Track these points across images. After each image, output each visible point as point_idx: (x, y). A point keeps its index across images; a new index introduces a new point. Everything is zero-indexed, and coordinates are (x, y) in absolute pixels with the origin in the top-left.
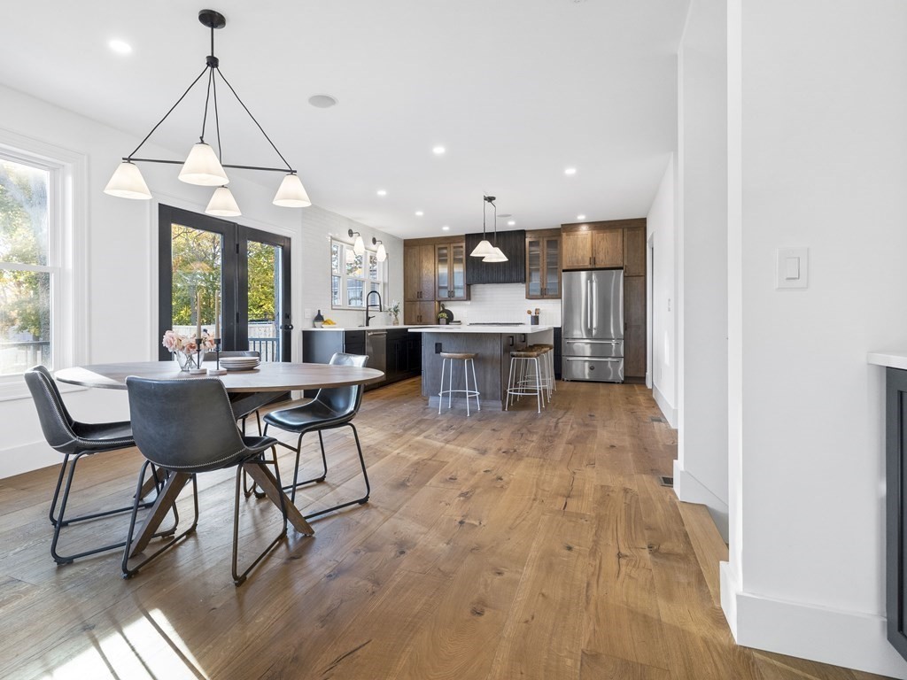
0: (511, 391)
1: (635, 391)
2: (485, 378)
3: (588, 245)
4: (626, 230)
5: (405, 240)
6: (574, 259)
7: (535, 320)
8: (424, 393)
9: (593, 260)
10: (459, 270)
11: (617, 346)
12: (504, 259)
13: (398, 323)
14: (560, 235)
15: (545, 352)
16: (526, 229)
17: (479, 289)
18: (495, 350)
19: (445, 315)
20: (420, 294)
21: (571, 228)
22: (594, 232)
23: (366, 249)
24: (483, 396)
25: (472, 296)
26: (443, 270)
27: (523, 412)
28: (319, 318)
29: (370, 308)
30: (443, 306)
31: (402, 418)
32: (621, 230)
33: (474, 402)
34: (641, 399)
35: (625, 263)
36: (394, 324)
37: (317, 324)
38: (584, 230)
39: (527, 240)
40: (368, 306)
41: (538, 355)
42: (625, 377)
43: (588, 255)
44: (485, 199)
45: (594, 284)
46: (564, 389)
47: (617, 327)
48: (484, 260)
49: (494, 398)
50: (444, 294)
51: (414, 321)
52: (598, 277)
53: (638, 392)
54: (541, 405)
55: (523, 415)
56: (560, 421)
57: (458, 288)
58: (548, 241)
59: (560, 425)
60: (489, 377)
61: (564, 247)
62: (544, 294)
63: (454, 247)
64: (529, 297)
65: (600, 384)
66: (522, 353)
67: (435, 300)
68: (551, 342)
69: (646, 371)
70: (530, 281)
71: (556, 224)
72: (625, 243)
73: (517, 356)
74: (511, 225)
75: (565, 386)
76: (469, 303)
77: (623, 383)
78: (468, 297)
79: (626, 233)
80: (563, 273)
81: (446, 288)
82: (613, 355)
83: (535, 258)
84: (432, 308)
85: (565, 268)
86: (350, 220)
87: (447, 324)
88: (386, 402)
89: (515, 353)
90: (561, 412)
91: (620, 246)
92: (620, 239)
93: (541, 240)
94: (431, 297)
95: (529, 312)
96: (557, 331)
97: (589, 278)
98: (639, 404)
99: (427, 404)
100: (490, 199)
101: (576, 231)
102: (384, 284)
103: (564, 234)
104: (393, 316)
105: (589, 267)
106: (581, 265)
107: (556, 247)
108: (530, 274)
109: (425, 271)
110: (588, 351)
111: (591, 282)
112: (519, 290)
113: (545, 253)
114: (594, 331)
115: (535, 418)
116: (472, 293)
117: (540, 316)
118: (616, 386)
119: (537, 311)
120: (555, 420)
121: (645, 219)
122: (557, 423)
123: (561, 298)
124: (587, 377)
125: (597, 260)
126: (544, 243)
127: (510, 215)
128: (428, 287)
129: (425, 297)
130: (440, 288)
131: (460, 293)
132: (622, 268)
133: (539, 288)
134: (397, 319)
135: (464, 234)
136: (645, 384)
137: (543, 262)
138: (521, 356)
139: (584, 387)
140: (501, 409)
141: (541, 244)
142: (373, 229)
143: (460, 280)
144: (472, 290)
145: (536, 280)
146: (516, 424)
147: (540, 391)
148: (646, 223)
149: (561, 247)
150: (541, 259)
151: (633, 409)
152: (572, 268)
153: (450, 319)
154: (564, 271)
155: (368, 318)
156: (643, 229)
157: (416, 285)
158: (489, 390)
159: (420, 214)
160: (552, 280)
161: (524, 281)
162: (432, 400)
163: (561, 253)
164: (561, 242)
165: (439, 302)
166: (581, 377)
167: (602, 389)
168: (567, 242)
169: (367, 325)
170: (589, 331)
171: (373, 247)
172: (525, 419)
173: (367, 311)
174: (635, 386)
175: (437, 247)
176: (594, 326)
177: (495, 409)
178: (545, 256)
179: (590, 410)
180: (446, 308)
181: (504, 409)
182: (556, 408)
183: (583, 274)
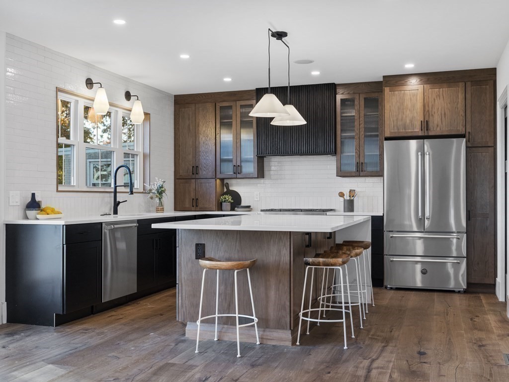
0: (305, 315)
1: (482, 306)
2: (267, 296)
3: (419, 105)
4: (469, 84)
5: (176, 96)
6: (400, 123)
7: (350, 206)
8: (180, 318)
9: (426, 124)
10: (248, 137)
11: (458, 244)
12: (302, 122)
13: (162, 210)
14: (381, 91)
15: (357, 255)
16: (336, 82)
17: (275, 164)
18: (282, 255)
19: (229, 198)
20: (196, 169)
21: (395, 81)
22: (427, 86)
23: (111, 105)
24: (264, 323)
25: (266, 173)
26: (227, 137)
27: (322, 347)
28: (34, 204)
29: (118, 189)
30: (227, 186)
31: (137, 362)
32: (461, 85)
33: (252, 332)
34: (492, 319)
35: (468, 130)
36: (157, 211)
37: (31, 213)
38: (414, 84)
39: (339, 97)
40: (116, 187)
41: (344, 263)
42: (469, 284)
43: (419, 117)
44: (273, 35)
45: (427, 157)
46: (385, 302)
47: (457, 217)
48: (272, 123)
49: (279, 326)
50: (228, 170)
51: (187, 205)
52: (432, 147)
53: (486, 307)
54: (349, 333)
55: (322, 353)
56: (375, 365)
57: (247, 161)
58: (365, 99)
59: (374, 373)
60: (272, 294)
61: (387, 106)
62: (360, 171)
63: (242, 106)
64: (342, 173)
65: (436, 294)
66: (321, 260)
67: (215, 178)
68: (368, 239)
69: (496, 276)
70: (342, 152)
71: (376, 75)
72: (468, 102)
73: (313, 264)
74: (316, 76)
75: (389, 297)
76: (262, 181)
77: (465, 292)
78: (261, 173)
79: (469, 89)
80: (386, 143)
81: (230, 161)
82: (454, 254)
83: (349, 123)
84: (212, 187)
85: (387, 135)
86: (88, 65)
87: (233, 209)
88: (127, 329)
89: (310, 260)
90: (378, 346)
91: (461, 105)
92: (461, 96)
93: (357, 96)
94: (211, 173)
95: (341, 195)
96: (377, 223)
97: (421, 150)
98: (489, 331)
99: (184, 334)
100: (280, 35)
101: (403, 85)
102: (145, 156)
103: (387, 90)
104: (157, 200)
105: (420, 134)
106: (409, 131)
107: (377, 107)
108: (342, 143)
109: (202, 138)
110: (419, 248)
111: (423, 155)
112: (326, 165)
113: (362, 114)
114: (427, 222)
115: (336, 361)
116: (266, 168)
117: (356, 200)
118: (456, 297)
119: (352, 192)
120: (366, 363)
121: (495, 69)
122: (369, 370)
123: (382, 175)
124: (419, 284)
125: (431, 125)
126: (360, 102)
127: (311, 62)
128: (207, 159)
129: (203, 173)
130: (222, 161)
131: (250, 168)
132: (463, 136)
133: (354, 162)
134: (161, 204)
135: (254, 88)
136: (494, 293)
137: (359, 126)
138: (319, 264)
139: (413, 299)
140: (289, 344)
141: (356, 102)
142: (126, 80)
143: (249, 151)
144: (266, 164)
145: (350, 151)
146: (307, 372)
147: (347, 314)
148: (495, 74)
149: (383, 107)
150: (356, 123)
151: (480, 340)
152: (397, 135)
153: (236, 202)
154: (387, 139)
155: (117, 204)
156: (492, 82)
157: (191, 157)
158: (272, 313)
159: (185, 57)
160: (371, 151)
161: (334, 152)
162: (189, 327)
163: (382, 116)
164: (383, 100)
165: (222, 180)
166: (410, 285)
167: (438, 303)
168: (391, 100)
169: (116, 212)
170: (421, 221)
171: (126, 104)
172: (322, 363)
173: (115, 192)
174: (482, 296)
175: (219, 105)
176: (427, 214)
177: (282, 344)
178: (362, 119)
179: (420, 342)
180: (231, 188)
181: (294, 342)
182: (371, 338)
183: (413, 144)
